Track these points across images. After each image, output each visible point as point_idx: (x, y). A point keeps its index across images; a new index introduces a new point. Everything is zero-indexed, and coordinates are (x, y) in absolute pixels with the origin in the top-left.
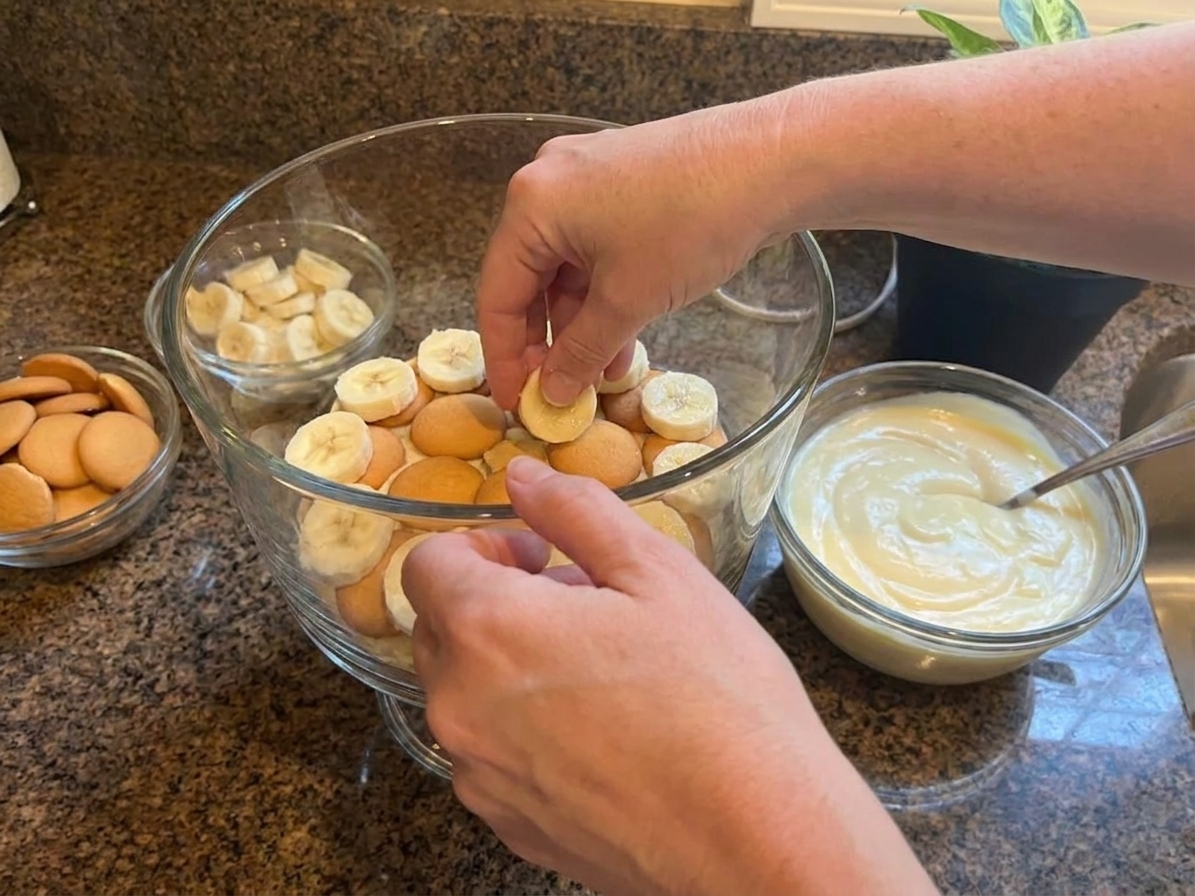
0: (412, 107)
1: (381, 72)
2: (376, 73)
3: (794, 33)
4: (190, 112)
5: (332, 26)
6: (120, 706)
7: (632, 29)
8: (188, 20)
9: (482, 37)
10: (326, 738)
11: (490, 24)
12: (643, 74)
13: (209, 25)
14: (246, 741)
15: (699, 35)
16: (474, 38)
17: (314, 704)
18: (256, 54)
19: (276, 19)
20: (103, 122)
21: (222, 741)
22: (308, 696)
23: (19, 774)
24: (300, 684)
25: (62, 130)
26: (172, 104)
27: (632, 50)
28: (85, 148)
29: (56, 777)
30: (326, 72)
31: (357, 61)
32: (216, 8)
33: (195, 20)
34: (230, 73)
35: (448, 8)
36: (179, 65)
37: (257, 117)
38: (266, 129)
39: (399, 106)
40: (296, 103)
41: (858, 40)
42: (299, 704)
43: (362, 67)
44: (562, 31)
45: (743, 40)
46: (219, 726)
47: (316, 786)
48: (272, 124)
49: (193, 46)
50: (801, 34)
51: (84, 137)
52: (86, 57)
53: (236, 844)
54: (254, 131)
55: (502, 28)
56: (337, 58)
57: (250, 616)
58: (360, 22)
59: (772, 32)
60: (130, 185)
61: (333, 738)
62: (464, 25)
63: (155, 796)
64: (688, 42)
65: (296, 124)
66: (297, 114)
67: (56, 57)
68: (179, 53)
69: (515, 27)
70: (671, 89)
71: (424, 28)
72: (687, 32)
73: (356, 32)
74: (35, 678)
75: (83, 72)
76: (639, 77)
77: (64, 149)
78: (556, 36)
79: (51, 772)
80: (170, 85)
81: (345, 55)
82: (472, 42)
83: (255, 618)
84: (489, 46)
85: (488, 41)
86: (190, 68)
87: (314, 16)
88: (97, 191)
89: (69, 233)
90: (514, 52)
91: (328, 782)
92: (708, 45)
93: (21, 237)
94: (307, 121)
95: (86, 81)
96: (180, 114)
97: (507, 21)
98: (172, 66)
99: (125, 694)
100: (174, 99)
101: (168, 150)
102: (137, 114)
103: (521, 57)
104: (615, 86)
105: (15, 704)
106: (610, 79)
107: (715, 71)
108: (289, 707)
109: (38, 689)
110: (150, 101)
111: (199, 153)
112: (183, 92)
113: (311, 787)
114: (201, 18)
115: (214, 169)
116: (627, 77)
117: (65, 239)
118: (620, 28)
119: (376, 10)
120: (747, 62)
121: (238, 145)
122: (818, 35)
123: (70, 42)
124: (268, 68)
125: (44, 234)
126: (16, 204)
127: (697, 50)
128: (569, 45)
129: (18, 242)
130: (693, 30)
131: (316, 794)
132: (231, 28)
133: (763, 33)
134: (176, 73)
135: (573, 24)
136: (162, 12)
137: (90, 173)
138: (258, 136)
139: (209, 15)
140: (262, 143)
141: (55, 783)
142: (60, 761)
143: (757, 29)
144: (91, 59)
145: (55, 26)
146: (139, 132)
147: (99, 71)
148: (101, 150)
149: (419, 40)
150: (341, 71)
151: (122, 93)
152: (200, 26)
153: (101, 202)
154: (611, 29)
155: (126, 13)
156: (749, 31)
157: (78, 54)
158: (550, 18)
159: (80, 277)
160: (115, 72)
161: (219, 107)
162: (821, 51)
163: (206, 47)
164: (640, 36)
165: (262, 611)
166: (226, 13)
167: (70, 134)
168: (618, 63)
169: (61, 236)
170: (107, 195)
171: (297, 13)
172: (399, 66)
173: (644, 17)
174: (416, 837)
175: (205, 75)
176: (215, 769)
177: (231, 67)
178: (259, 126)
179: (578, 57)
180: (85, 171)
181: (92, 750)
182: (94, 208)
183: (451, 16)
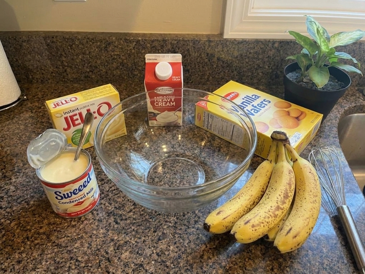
0: (131, 65)
1: (123, 56)
2: (121, 56)
3: (235, 40)
4: (69, 70)
5: (109, 44)
6: (71, 225)
7: (192, 40)
8: (68, 44)
9: (151, 45)
10: (131, 228)
11: (153, 41)
12: (195, 52)
13: (74, 45)
14: (108, 231)
15: (210, 41)
16: (149, 45)
17: (126, 219)
18: (87, 52)
19: (93, 43)
20: (43, 74)
21: (102, 231)
22: (124, 218)
23: (45, 246)
24: (121, 215)
25: (31, 77)
26: (63, 68)
27: (192, 46)
28: (37, 81)
29: (56, 245)
30: (107, 57)
31: (116, 53)
32: (75, 41)
33: (70, 44)
34: (80, 59)
35: (141, 37)
36: (65, 57)
37: (88, 70)
38: (91, 73)
39: (128, 65)
40: (99, 65)
41: (252, 41)
42: (122, 220)
43: (118, 55)
44: (173, 42)
45: (222, 42)
46: (100, 227)
47: (129, 240)
48: (92, 72)
49: (69, 51)
50: (237, 40)
51: (37, 78)
52: (38, 56)
53: (108, 258)
54: (87, 74)
55: (156, 42)
56: (110, 53)
57: (105, 199)
58: (116, 42)
59: (229, 40)
60: (52, 91)
61: (133, 228)
62: (145, 41)
63: (85, 247)
64: (207, 43)
65: (99, 71)
66: (99, 69)
67: (29, 56)
68: (65, 54)
69: (160, 41)
70: (203, 56)
71: (135, 43)
72: (207, 41)
73: (116, 45)
74: (46, 220)
75: (37, 60)
76: (194, 53)
77: (31, 82)
78: (171, 43)
79: (54, 244)
80: (63, 62)
81: (112, 52)
82: (148, 46)
83: (106, 199)
84: (153, 47)
85: (152, 46)
86: (69, 58)
87: (104, 42)
88: (43, 93)
89: (37, 104)
90: (160, 48)
91: (133, 239)
92: (212, 44)
93: (23, 106)
94: (102, 70)
95: (38, 62)
96: (66, 71)
97: (157, 40)
98: (63, 57)
99: (73, 222)
100: (64, 66)
101: (62, 81)
102: (53, 71)
103: (162, 50)
104: (187, 56)
105: (41, 228)
106: (186, 54)
107: (215, 50)
108: (119, 221)
109: (47, 223)
110: (57, 67)
111: (71, 81)
112: (66, 64)
113: (128, 241)
114: (71, 44)
115: (76, 85)
116: (191, 53)
117: (36, 106)
118: (189, 41)
119: (121, 39)
120: (223, 47)
121: (82, 78)
122: (241, 40)
123: (33, 52)
124: (91, 56)
125: (29, 105)
126: (20, 97)
127: (209, 46)
128: (175, 46)
129: (22, 108)
130: (208, 40)
131: (130, 242)
132: (80, 46)
133: (227, 40)
134: (64, 59)
135: (176, 40)
136: (60, 42)
137: (40, 88)
138: (88, 75)
139: (74, 43)
140: (89, 77)
141: (56, 247)
142: (56, 241)
143: (225, 39)
144: (39, 56)
145: (28, 47)
146: (54, 76)
147: (41, 59)
148: (42, 82)
149: (133, 46)
150: (112, 56)
151: (48, 66)
152: (71, 46)
153: (45, 96)
154: (186, 41)
155: (49, 43)
156: (223, 39)
157: (35, 55)
158: (170, 39)
159: (42, 115)
160: (47, 60)
161: (76, 68)
162: (243, 44)
163: (73, 52)
164: (194, 42)
165: (108, 197)
166: (79, 42)
167: (33, 78)
168: (188, 50)
169: (35, 105)
170: (46, 94)
171: (99, 41)
172: (128, 54)
173: (195, 37)
174: (160, 251)
175: (73, 59)
176: (101, 238)
177: (80, 57)
178: (88, 72)
179: (177, 49)
180: (38, 88)
181: (65, 238)
182: (43, 97)
183: (142, 40)
